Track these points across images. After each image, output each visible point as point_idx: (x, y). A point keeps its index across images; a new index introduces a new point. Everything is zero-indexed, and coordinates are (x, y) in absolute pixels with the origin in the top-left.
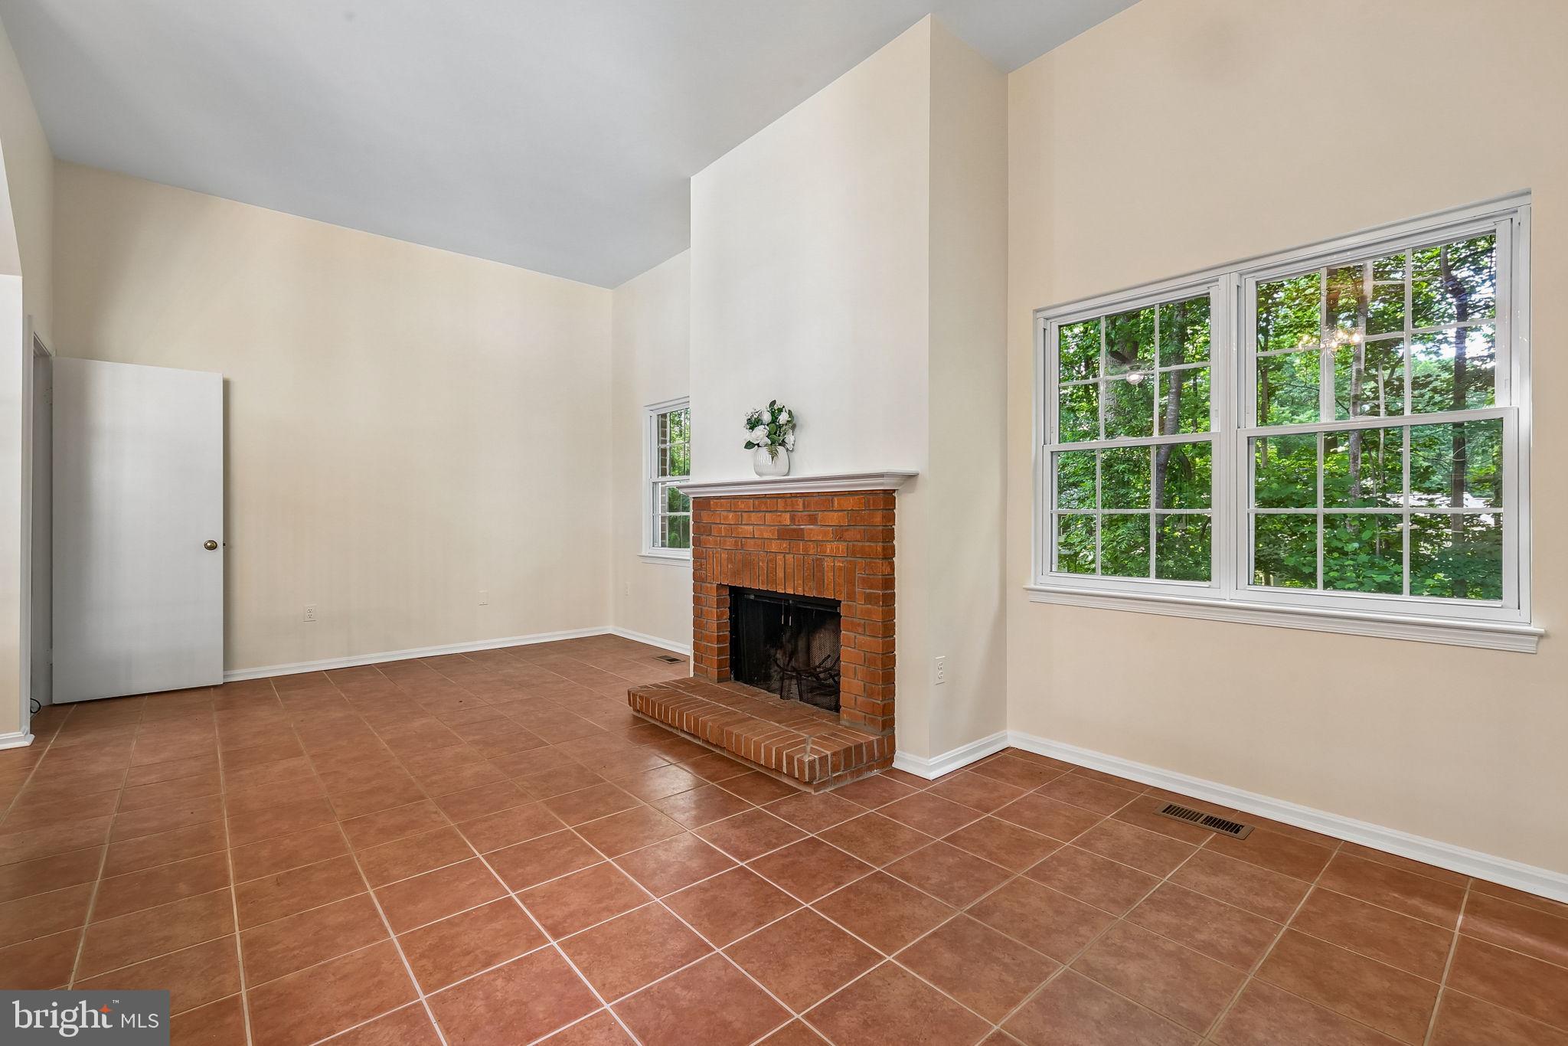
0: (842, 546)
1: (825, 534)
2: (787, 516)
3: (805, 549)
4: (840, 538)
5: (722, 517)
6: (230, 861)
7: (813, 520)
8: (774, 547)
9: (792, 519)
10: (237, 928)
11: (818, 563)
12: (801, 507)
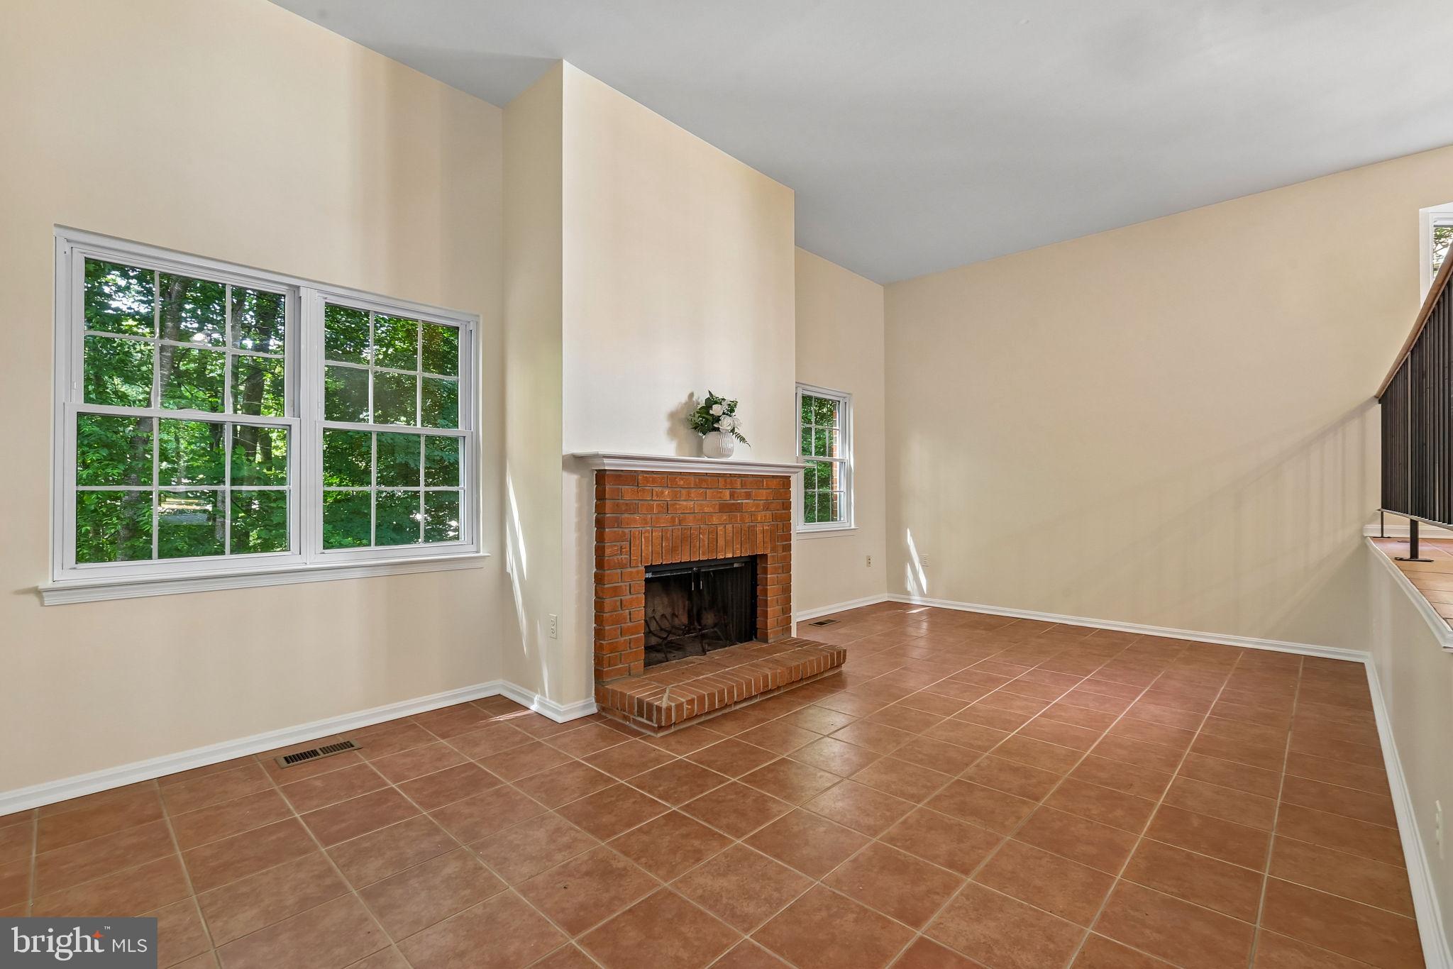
0: (768, 513)
1: (758, 506)
2: (727, 492)
3: (742, 519)
4: (767, 508)
5: (654, 493)
6: (1148, 823)
7: (748, 496)
8: (715, 520)
9: (732, 495)
10: (1174, 778)
11: (752, 530)
12: (739, 485)
